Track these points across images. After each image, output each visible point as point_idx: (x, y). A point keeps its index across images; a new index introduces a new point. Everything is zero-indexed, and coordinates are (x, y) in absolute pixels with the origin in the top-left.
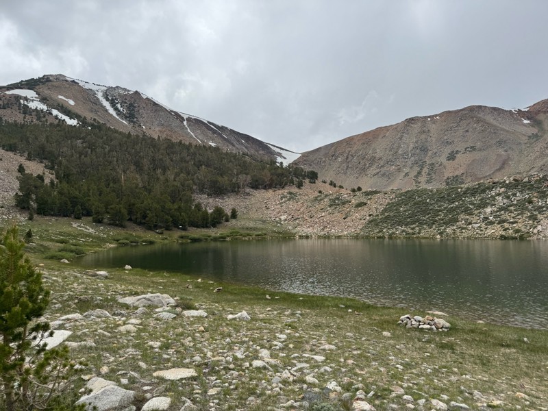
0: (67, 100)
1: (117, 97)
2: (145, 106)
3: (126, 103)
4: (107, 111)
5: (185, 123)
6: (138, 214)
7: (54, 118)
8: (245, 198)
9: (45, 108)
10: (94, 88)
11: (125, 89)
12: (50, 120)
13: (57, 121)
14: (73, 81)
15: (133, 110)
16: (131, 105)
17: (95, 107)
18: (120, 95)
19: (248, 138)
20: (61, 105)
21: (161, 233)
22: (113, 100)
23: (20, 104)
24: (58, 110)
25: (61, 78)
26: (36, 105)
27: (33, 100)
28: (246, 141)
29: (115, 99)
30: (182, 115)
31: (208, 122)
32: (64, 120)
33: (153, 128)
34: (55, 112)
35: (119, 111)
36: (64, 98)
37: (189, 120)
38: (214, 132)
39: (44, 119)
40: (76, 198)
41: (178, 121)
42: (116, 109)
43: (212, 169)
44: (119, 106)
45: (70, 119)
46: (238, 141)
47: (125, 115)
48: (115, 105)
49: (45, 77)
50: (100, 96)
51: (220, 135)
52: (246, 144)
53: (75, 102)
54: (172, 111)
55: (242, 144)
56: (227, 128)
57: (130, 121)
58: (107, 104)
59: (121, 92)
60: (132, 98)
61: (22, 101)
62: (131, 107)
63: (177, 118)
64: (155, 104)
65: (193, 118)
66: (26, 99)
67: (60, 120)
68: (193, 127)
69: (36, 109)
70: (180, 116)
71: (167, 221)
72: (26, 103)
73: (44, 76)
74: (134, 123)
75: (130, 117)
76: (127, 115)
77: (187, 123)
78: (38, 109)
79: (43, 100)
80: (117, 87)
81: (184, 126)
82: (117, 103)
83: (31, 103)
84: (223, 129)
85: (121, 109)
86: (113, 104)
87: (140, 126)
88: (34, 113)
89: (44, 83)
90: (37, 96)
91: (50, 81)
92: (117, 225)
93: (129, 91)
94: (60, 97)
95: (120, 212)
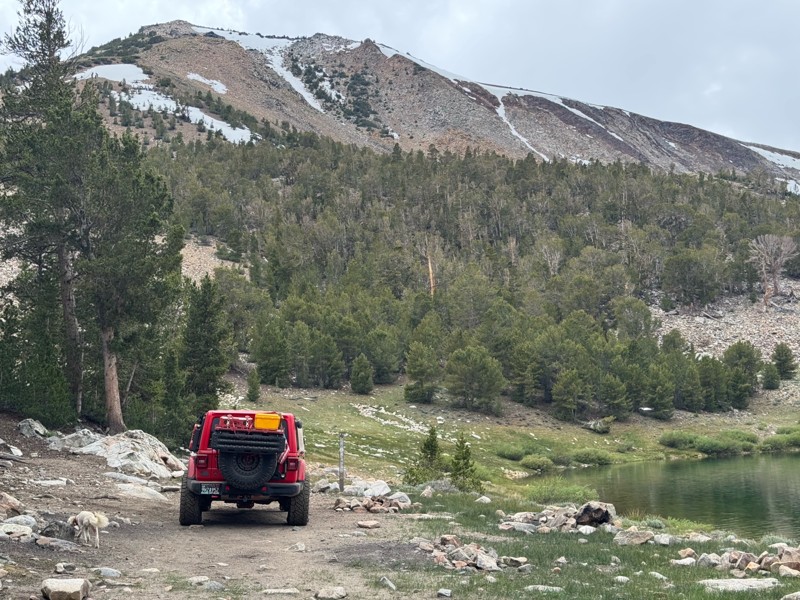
0: (207, 82)
1: (320, 62)
2: (391, 77)
3: (342, 75)
4: (303, 100)
5: (501, 110)
6: (528, 373)
7: (195, 128)
8: (785, 311)
9: (171, 105)
10: (261, 45)
11: (337, 39)
12: (189, 136)
13: (204, 136)
14: (211, 34)
15: (364, 92)
16: (357, 79)
17: (276, 94)
18: (326, 57)
19: (686, 134)
20: (204, 95)
21: (604, 432)
22: (309, 72)
23: (112, 101)
24: (200, 107)
25: (183, 30)
26: (147, 100)
27: (140, 89)
28: (683, 144)
29: (316, 68)
30: (492, 91)
31: (565, 101)
32: (219, 133)
33: (418, 134)
34: (195, 114)
35: (328, 99)
36: (201, 79)
37: (511, 101)
38: (584, 127)
39: (171, 135)
40: (348, 332)
41: (482, 109)
42: (321, 95)
43: (656, 228)
44: (326, 85)
45: (234, 126)
46: (658, 146)
47: (343, 107)
48: (316, 85)
49: (146, 32)
50: (277, 64)
51: (603, 135)
52: (683, 154)
53: (227, 85)
54: (465, 84)
55: (670, 153)
56: (619, 112)
57: (360, 123)
58: (298, 84)
59: (330, 48)
60: (357, 60)
61: (115, 94)
62: (357, 83)
63: (479, 102)
64: (419, 69)
65: (521, 94)
66: (124, 88)
67: (210, 132)
68: (525, 120)
69: (150, 110)
70: (485, 94)
71: (610, 393)
72: (125, 98)
73: (142, 29)
74: (370, 126)
75: (360, 111)
76: (351, 108)
77: (507, 111)
78: (155, 109)
79: (164, 85)
80: (318, 35)
81: (499, 119)
82: (322, 80)
83: (136, 95)
84: (608, 114)
85: (333, 94)
86: (312, 82)
87: (385, 133)
88: (148, 122)
89: (147, 46)
90: (146, 77)
91: (159, 39)
92: (476, 409)
93: (348, 42)
94: (192, 76)
95: (484, 367)
